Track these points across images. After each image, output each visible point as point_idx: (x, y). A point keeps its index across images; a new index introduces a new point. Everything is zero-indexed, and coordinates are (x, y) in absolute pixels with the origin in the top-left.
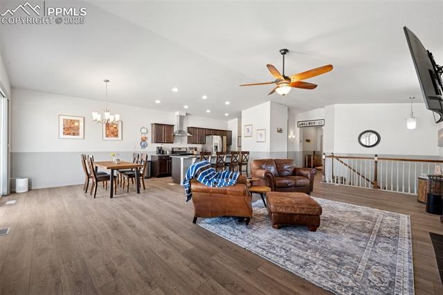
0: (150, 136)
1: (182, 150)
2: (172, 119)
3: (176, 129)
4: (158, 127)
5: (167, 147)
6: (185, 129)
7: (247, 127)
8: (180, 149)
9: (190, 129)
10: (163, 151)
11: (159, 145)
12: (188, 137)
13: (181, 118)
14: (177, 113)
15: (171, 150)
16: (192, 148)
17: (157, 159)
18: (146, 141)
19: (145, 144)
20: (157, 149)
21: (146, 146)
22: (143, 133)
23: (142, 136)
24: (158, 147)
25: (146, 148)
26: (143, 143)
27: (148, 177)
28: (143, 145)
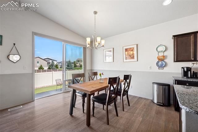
10: (194, 74)
18: (165, 60)
19: (163, 64)
20: (182, 70)
21: (165, 66)
22: (160, 52)
23: (159, 55)
24: (183, 68)
25: (165, 68)
26: (160, 63)
27: (162, 104)
28: (160, 65)
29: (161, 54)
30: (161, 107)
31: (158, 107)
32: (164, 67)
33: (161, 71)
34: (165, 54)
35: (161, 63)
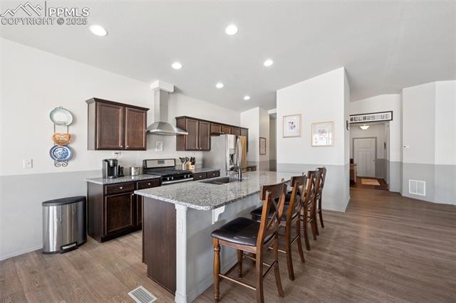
0: (83, 132)
1: (167, 164)
2: (142, 93)
3: (152, 119)
4: (104, 109)
5: (131, 160)
6: (172, 121)
7: (288, 120)
8: (161, 161)
9: (182, 122)
10: (120, 169)
11: (111, 155)
12: (179, 136)
13: (164, 96)
14: (155, 84)
15: (141, 164)
16: (187, 159)
17: (101, 191)
18: (71, 145)
19: (67, 153)
20: (104, 165)
21: (71, 158)
22: (58, 124)
23: (57, 132)
24: (106, 161)
25: (70, 163)
26: (59, 151)
27: (75, 245)
28: (59, 156)
29: (62, 130)
30: (74, 252)
31: (70, 256)
32: (68, 160)
33: (61, 169)
34: (72, 130)
35: (62, 149)
